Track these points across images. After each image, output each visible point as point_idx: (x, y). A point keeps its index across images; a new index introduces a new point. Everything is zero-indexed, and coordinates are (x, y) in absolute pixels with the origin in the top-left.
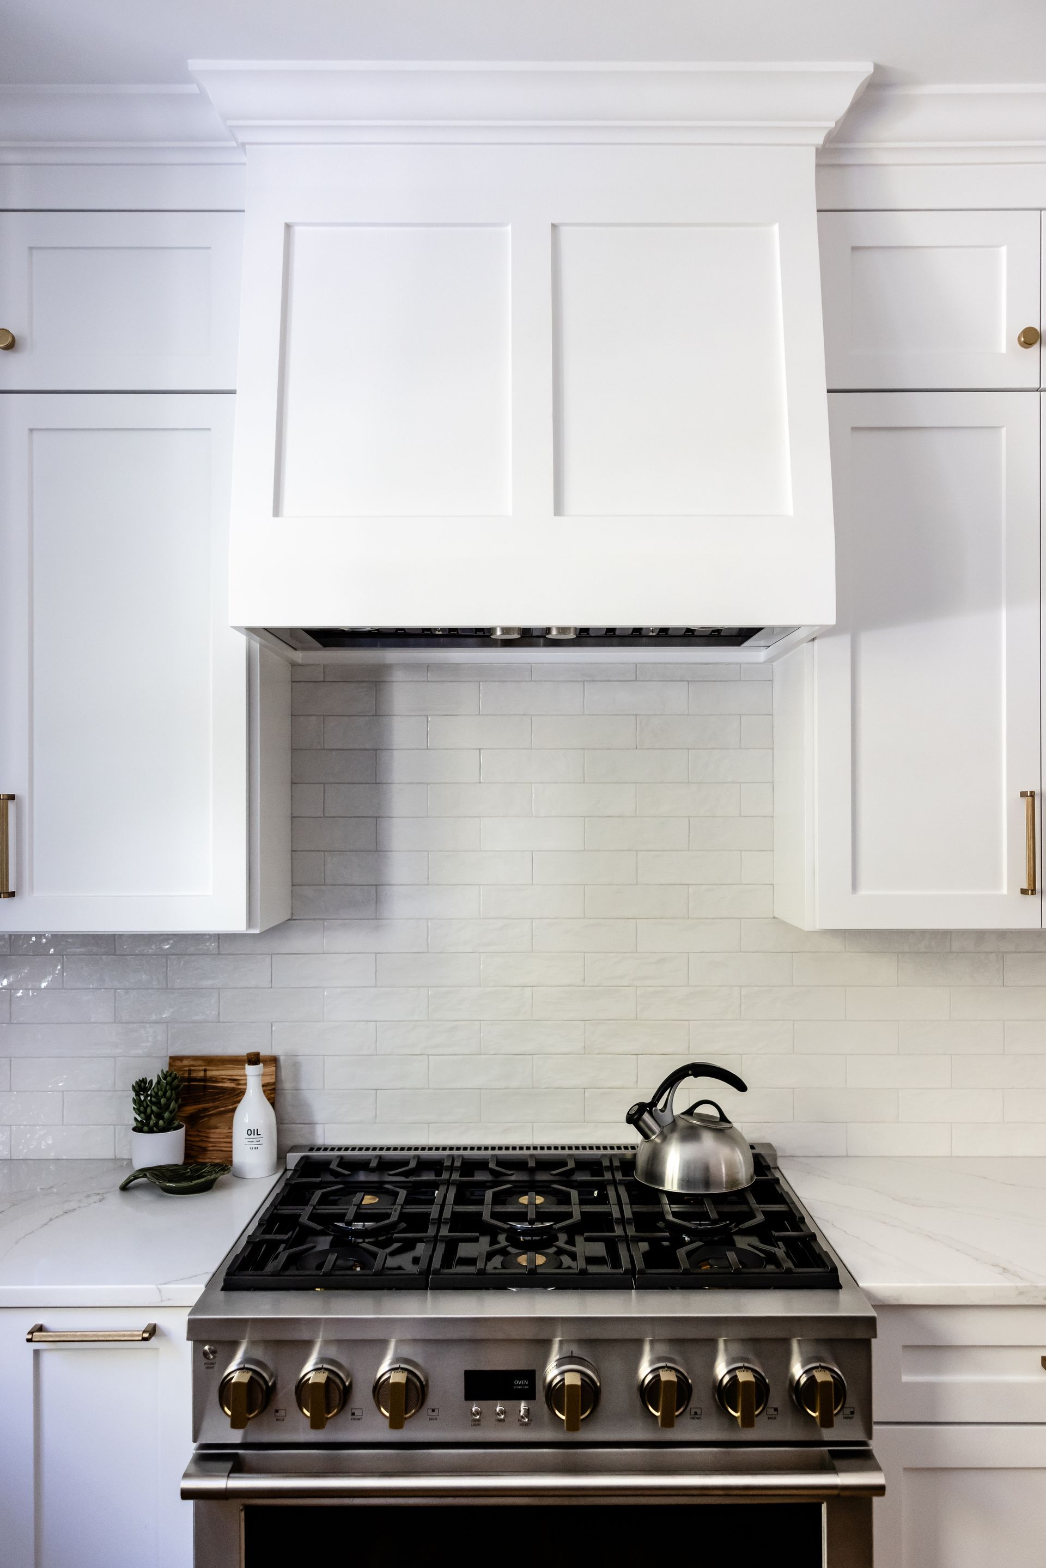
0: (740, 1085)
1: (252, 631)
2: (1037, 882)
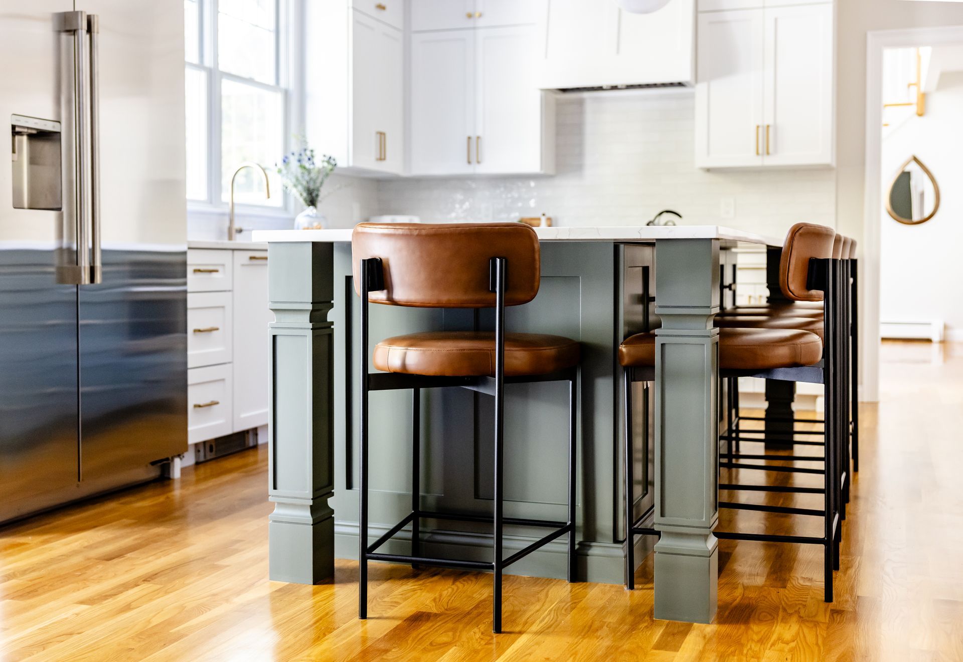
0: (681, 217)
1: (541, 90)
2: (760, 151)
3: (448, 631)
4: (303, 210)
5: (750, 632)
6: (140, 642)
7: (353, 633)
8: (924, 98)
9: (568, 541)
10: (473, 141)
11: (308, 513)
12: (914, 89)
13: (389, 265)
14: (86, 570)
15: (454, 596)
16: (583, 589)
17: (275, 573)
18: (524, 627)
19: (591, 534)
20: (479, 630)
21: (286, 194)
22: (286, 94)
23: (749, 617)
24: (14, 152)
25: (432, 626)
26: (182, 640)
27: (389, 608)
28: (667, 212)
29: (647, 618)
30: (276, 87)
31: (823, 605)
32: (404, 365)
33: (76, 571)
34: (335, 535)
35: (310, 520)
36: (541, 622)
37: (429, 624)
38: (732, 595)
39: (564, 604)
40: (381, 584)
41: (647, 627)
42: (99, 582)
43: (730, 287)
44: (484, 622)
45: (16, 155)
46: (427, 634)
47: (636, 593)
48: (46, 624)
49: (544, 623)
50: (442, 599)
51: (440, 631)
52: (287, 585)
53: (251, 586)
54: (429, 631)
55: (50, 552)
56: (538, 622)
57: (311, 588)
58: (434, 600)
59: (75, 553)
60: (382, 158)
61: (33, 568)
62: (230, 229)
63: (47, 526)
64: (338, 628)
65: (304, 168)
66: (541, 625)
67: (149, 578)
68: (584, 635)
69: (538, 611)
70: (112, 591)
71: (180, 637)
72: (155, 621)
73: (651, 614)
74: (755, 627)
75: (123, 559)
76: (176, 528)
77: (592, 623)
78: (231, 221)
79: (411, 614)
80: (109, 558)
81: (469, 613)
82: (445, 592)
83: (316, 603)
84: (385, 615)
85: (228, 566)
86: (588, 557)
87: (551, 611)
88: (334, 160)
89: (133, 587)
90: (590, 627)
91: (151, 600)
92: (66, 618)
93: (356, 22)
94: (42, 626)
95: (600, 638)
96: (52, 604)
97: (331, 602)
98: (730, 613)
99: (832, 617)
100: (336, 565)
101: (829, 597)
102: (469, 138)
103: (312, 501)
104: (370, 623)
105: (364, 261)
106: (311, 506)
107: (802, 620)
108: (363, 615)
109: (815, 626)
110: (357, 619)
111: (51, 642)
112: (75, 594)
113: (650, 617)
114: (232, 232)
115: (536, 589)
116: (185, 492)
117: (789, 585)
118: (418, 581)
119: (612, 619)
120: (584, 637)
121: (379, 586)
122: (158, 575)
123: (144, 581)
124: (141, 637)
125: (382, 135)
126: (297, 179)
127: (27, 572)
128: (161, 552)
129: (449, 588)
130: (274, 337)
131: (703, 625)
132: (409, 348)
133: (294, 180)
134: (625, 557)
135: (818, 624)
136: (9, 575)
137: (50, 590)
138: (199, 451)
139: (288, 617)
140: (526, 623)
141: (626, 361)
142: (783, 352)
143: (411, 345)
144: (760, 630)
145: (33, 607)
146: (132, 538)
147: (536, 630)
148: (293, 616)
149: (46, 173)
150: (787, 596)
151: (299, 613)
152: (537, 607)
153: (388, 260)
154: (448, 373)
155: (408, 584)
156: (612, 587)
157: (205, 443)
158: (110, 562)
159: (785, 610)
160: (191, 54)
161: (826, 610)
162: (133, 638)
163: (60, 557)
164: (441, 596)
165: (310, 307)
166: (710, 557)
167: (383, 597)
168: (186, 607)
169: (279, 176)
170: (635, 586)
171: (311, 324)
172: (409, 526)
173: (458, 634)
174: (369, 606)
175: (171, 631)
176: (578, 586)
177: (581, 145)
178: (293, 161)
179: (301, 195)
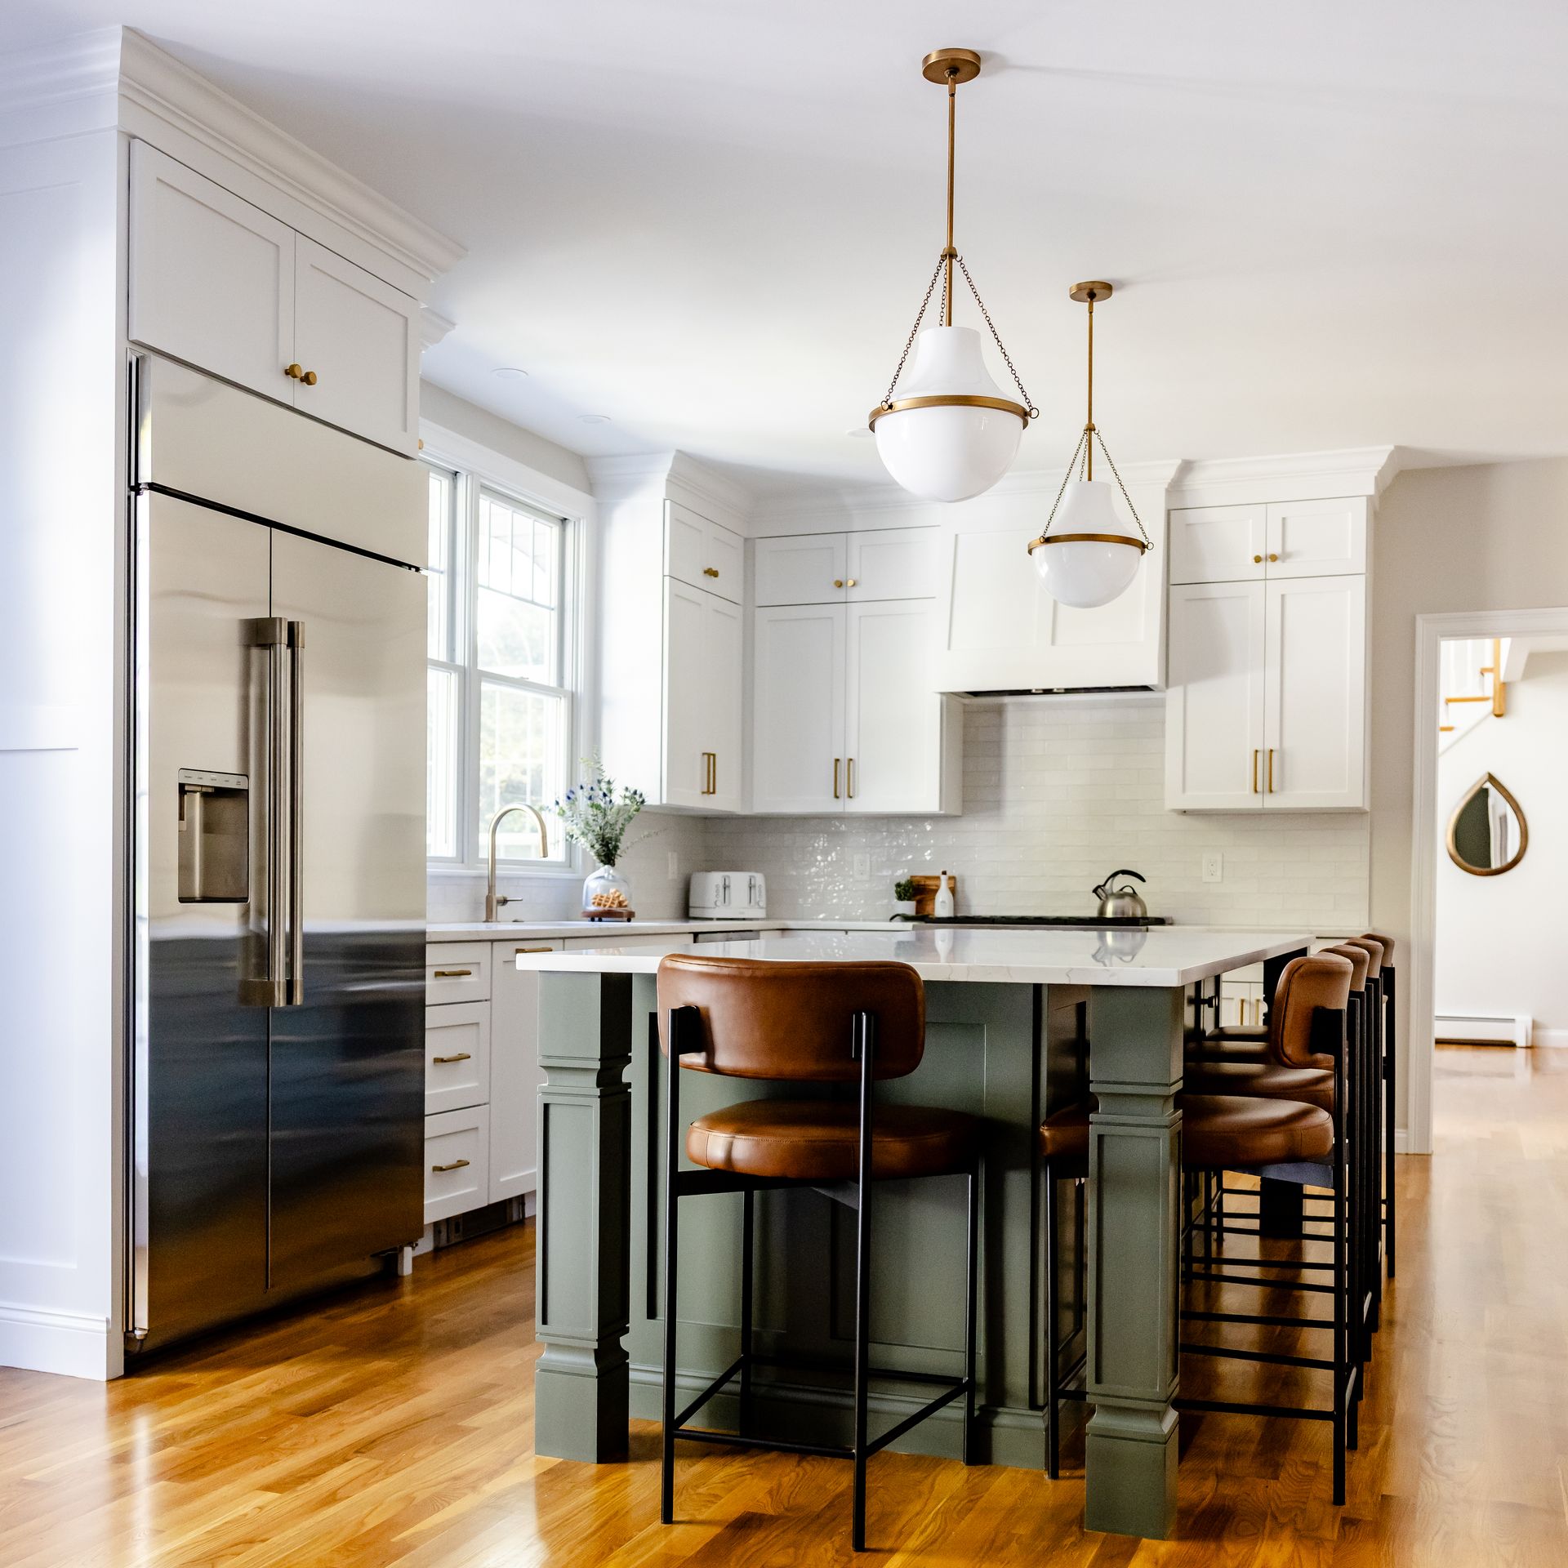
0: (1143, 880)
1: (942, 693)
2: (1259, 788)
3: (788, 1547)
4: (595, 869)
5: (1222, 1554)
6: (348, 1557)
7: (652, 1548)
8: (1504, 690)
9: (964, 1404)
10: (843, 765)
11: (591, 1361)
12: (1489, 677)
13: (708, 1018)
14: (275, 1433)
15: (799, 1486)
16: (985, 1477)
17: (543, 1443)
18: (896, 1541)
19: (997, 1394)
20: (833, 1546)
21: (570, 848)
22: (573, 698)
23: (1222, 1529)
24: (181, 818)
25: (766, 1537)
26: (408, 1555)
27: (704, 1505)
28: (1124, 872)
29: (1075, 1528)
30: (559, 689)
31: (1331, 1509)
32: (729, 1159)
33: (260, 1434)
34: (630, 1384)
35: (593, 1369)
36: (922, 1533)
37: (761, 1535)
38: (1200, 1490)
39: (957, 1501)
40: (695, 1464)
41: (1074, 1544)
42: (292, 1453)
43: (1209, 1002)
44: (840, 1531)
45: (184, 823)
46: (757, 1551)
47: (1062, 1483)
48: (215, 1525)
49: (926, 1534)
50: (781, 1491)
51: (776, 1548)
52: (560, 1463)
53: (508, 1464)
54: (761, 1546)
55: (225, 1400)
56: (917, 1532)
57: (593, 1468)
58: (770, 1492)
59: (258, 1402)
60: (710, 791)
61: (198, 1427)
62: (489, 900)
63: (222, 1355)
64: (630, 1538)
65: (598, 807)
66: (922, 1538)
67: (362, 1448)
68: (983, 1557)
69: (918, 1514)
70: (311, 1469)
71: (405, 1549)
72: (371, 1523)
73: (1080, 1522)
74: (1230, 1547)
75: (326, 1414)
76: (404, 1361)
77: (996, 1535)
78: (491, 888)
79: (736, 1516)
80: (308, 1411)
81: (818, 1516)
82: (786, 1479)
83: (602, 1493)
84: (700, 1517)
85: (477, 1429)
86: (993, 1428)
87: (937, 1513)
88: (641, 795)
89: (340, 1464)
90: (993, 1541)
91: (365, 1486)
92: (245, 1515)
93: (675, 596)
94: (209, 1528)
95: (1006, 1562)
96: (225, 1490)
97: (623, 1493)
98: (1195, 1523)
99: (1341, 1530)
100: (633, 1428)
101: (1339, 1498)
102: (837, 760)
103: (597, 1343)
104: (677, 1531)
105: (673, 1011)
106: (595, 1350)
107: (1300, 1536)
108: (668, 1517)
109: (1317, 1544)
110: (658, 1523)
111: (223, 1556)
112: (258, 1473)
113: (1080, 1527)
114: (492, 905)
115: (917, 1475)
116: (419, 1299)
117: (1282, 1475)
118: (748, 1459)
119: (1023, 1530)
120: (982, 1560)
121: (691, 1467)
122: (376, 1443)
123: (357, 1452)
124: (350, 1548)
125: (711, 757)
126: (587, 824)
127: (192, 1434)
128: (382, 1402)
129: (791, 1471)
130: (546, 1107)
131: (1155, 1542)
132: (737, 1136)
133: (582, 825)
134: (1046, 1430)
135: (1322, 1542)
136: (166, 1439)
137: (224, 1467)
138: (440, 1232)
139: (560, 1519)
140: (901, 1533)
141: (1049, 1148)
142: (1275, 1140)
143: (741, 1132)
144: (1237, 1552)
145: (198, 1494)
146: (341, 1378)
147: (915, 1546)
148: (567, 1517)
149: (226, 844)
150: (1279, 1492)
151: (576, 1512)
152: (918, 1508)
153: (707, 1010)
154: (792, 1172)
155: (733, 1464)
156: (1026, 1473)
157: (448, 1220)
158: (309, 1419)
159: (1275, 1518)
160: (436, 648)
161: (1334, 1517)
162: (338, 1550)
163: (238, 1410)
164: (780, 1485)
165: (597, 1065)
166: (1165, 1443)
167: (697, 1487)
168: (414, 1499)
169: (560, 820)
170: (1061, 1473)
171: (599, 1090)
172: (738, 1377)
173: (801, 1552)
174: (676, 1501)
175: (393, 1540)
176: (979, 1471)
177: (999, 771)
178: (582, 797)
179: (592, 846)
